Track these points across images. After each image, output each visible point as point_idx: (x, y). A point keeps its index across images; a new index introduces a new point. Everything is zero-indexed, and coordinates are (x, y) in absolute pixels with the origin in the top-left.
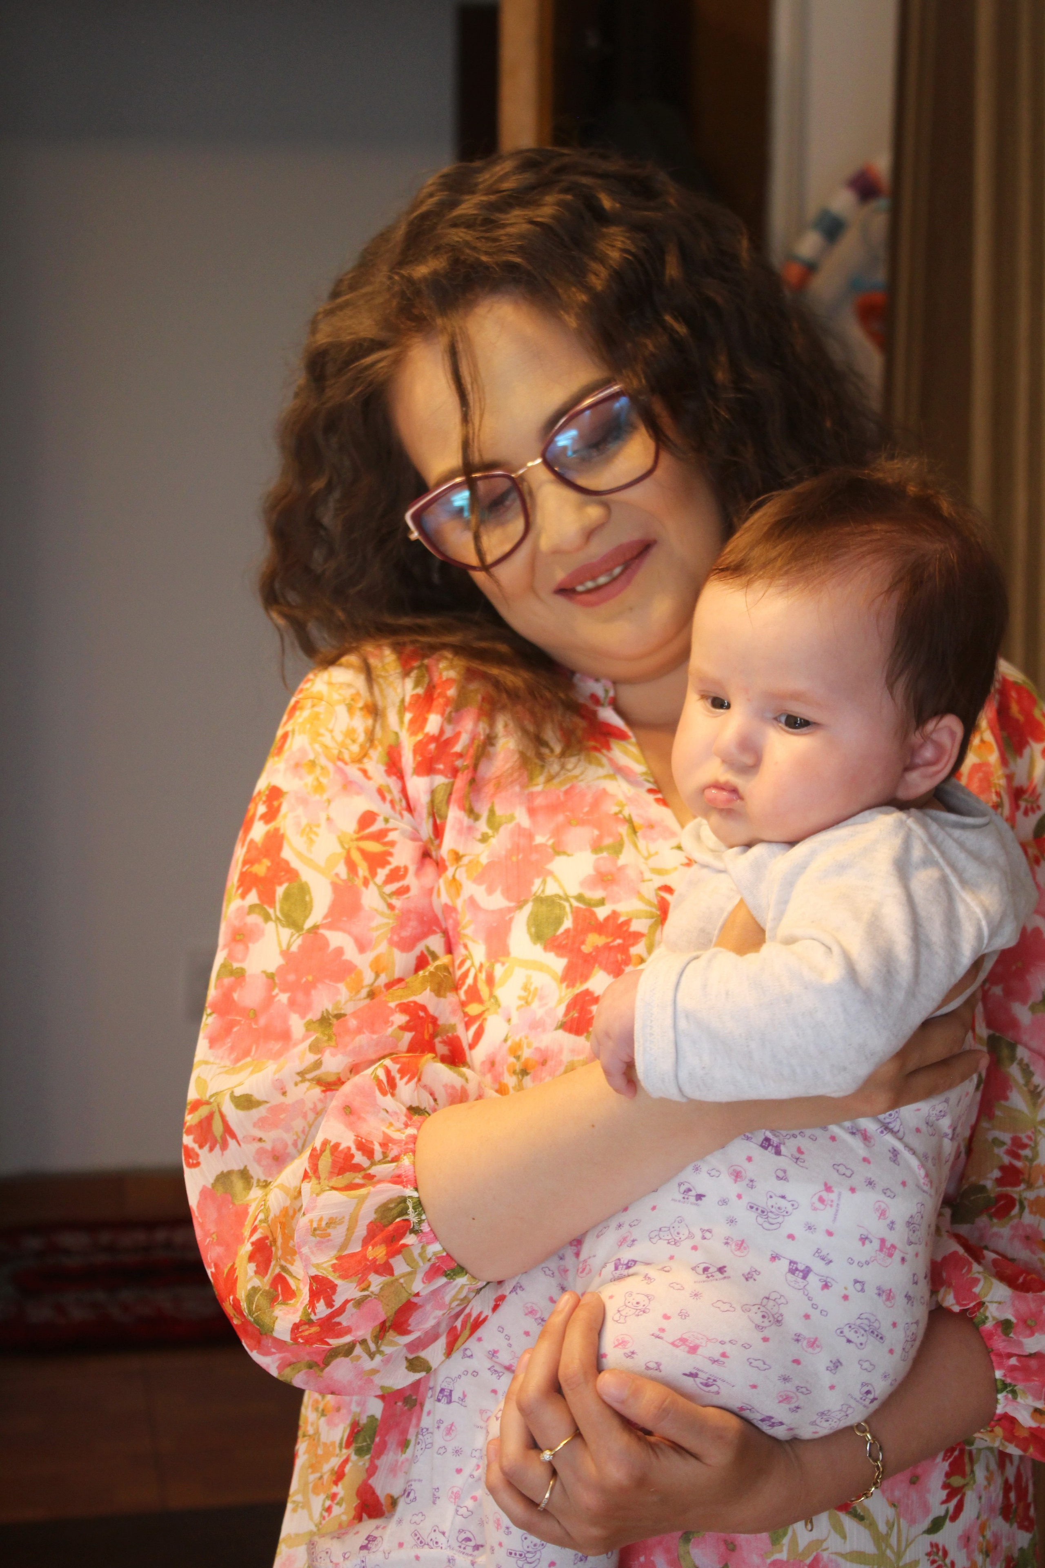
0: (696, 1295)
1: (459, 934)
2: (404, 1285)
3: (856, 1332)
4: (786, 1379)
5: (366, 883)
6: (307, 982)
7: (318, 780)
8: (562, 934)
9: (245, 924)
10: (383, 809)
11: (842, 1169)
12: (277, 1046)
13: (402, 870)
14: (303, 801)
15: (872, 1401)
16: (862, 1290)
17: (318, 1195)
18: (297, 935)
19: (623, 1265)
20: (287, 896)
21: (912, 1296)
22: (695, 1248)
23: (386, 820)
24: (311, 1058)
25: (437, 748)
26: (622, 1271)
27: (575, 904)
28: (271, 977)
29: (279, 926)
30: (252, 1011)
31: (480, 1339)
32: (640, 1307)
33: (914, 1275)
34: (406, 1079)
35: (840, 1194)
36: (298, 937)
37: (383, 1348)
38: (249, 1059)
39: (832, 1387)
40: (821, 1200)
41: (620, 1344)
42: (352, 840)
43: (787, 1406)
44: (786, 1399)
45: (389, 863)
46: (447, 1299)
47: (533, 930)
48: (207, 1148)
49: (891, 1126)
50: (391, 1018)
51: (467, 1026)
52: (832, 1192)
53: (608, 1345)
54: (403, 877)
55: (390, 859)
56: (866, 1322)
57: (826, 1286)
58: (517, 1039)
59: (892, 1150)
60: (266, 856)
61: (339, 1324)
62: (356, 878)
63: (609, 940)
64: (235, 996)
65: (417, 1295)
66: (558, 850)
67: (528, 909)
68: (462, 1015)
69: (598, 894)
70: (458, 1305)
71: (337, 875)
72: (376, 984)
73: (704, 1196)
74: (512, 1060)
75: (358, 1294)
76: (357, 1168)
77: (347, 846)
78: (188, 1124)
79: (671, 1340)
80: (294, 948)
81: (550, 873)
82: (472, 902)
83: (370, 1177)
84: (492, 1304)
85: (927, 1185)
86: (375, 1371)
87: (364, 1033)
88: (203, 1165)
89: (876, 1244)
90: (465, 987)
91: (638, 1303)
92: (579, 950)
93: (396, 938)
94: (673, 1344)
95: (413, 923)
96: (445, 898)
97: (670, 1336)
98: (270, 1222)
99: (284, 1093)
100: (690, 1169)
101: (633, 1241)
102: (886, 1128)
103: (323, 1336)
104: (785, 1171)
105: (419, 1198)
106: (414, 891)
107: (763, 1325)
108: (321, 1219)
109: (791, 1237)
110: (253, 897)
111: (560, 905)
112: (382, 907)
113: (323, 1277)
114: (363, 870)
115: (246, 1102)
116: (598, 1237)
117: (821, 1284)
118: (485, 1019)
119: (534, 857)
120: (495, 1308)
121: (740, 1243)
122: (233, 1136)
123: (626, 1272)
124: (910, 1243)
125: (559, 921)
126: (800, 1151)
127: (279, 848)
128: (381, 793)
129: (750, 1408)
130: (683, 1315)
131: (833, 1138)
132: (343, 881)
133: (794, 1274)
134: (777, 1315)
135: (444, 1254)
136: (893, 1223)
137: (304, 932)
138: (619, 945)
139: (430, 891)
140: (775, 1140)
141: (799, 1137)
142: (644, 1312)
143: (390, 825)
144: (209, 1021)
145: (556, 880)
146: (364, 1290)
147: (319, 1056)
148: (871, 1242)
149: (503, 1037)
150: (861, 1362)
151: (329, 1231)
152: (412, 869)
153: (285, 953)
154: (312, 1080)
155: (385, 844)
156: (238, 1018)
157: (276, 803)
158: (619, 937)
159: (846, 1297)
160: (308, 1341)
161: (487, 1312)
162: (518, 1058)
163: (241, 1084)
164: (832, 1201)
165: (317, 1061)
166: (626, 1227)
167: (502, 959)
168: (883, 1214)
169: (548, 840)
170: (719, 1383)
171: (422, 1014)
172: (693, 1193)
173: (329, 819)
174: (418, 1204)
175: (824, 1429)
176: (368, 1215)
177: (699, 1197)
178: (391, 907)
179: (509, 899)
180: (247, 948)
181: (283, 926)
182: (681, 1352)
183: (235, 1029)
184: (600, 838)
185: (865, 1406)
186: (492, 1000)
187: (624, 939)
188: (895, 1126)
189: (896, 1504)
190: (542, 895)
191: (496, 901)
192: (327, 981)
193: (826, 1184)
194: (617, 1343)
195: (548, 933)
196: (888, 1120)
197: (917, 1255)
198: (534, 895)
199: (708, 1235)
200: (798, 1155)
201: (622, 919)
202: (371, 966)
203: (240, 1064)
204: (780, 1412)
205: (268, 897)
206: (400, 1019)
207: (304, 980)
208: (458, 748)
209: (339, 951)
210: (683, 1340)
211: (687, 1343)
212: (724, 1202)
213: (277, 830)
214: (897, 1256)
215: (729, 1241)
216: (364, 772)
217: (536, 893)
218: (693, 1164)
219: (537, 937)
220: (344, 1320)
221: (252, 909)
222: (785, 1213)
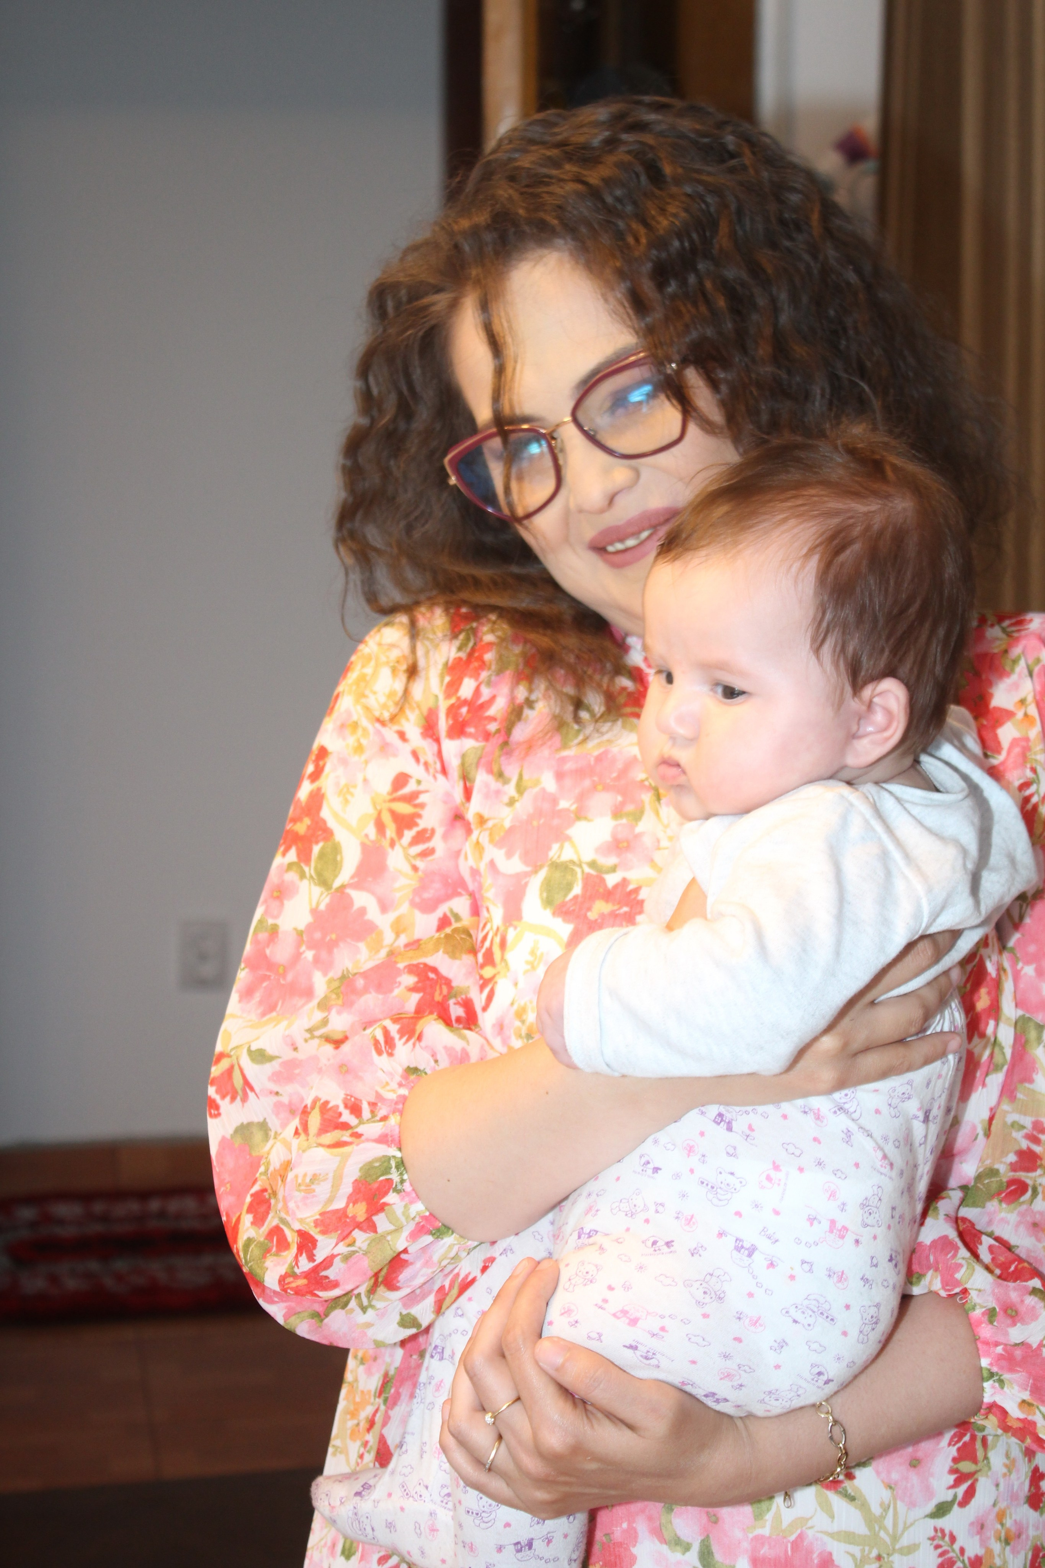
0: (641, 1268)
1: (482, 897)
2: (391, 1243)
3: (803, 1313)
4: (726, 1357)
5: (392, 844)
6: (331, 940)
7: (358, 741)
8: (571, 900)
9: (283, 881)
10: (416, 771)
11: (791, 1149)
12: (298, 1001)
13: (429, 832)
14: (344, 762)
15: (827, 1382)
16: (811, 1271)
17: (304, 1151)
18: (326, 893)
19: (585, 1234)
20: (322, 855)
21: (870, 1279)
22: (647, 1221)
23: (419, 782)
24: (319, 1016)
25: (469, 711)
26: (584, 1240)
27: (587, 870)
28: (300, 934)
29: (312, 884)
30: (282, 967)
31: (470, 1299)
32: (589, 1276)
33: (872, 1258)
34: (404, 1039)
35: (787, 1174)
36: (327, 895)
37: (374, 1303)
38: (274, 1014)
39: (777, 1367)
40: (769, 1178)
41: (565, 1313)
42: (385, 801)
43: (730, 1384)
44: (728, 1376)
45: (416, 825)
46: (435, 1258)
47: (545, 895)
48: (228, 1099)
49: (846, 1106)
50: (399, 979)
51: (482, 988)
52: (780, 1170)
53: (554, 1312)
54: (429, 839)
55: (418, 821)
56: (815, 1302)
57: (772, 1265)
58: (522, 1003)
59: (845, 1131)
61: (327, 1277)
62: (383, 840)
63: (616, 907)
64: (268, 952)
65: (405, 1251)
66: (580, 815)
67: (543, 874)
68: (478, 977)
69: (612, 860)
70: (449, 1263)
71: (367, 836)
72: (396, 944)
73: (660, 1169)
74: (518, 1023)
75: (342, 1248)
76: (345, 1126)
77: (379, 808)
78: (212, 1076)
79: (613, 1311)
80: (322, 907)
81: (568, 838)
82: (492, 864)
83: (358, 1136)
84: (481, 1265)
85: (885, 1168)
86: (369, 1325)
87: (370, 993)
88: (223, 1116)
89: (826, 1225)
90: (483, 950)
91: (587, 1273)
92: (585, 916)
93: (417, 900)
94: (614, 1315)
95: (437, 885)
96: (471, 862)
97: (613, 1307)
98: (269, 1175)
99: (296, 1049)
100: (650, 1140)
101: (597, 1211)
102: (841, 1109)
103: (312, 1288)
104: (735, 1148)
105: (402, 1158)
106: (440, 852)
107: (705, 1301)
108: (305, 1175)
109: (738, 1214)
110: (292, 855)
111: (573, 870)
112: (407, 868)
113: (305, 1232)
114: (390, 832)
115: (260, 1056)
116: (573, 1204)
117: (766, 1263)
118: (496, 983)
119: (556, 822)
120: (484, 1269)
121: (689, 1217)
122: (252, 1089)
123: (587, 1241)
124: (866, 1225)
125: (569, 887)
126: (750, 1128)
127: (319, 808)
128: (415, 754)
129: (691, 1383)
130: (627, 1287)
131: (785, 1117)
132: (372, 842)
133: (739, 1252)
134: (720, 1292)
135: (427, 1214)
136: (844, 1204)
137: (333, 890)
138: (626, 913)
139: (458, 853)
140: (728, 1116)
141: (751, 1114)
142: (591, 1282)
143: (421, 788)
144: (243, 975)
145: (573, 846)
146: (349, 1245)
147: (326, 1014)
148: (820, 1223)
149: (509, 1001)
150: (808, 1343)
151: (313, 1187)
152: (439, 832)
153: (314, 912)
154: (321, 1037)
155: (416, 806)
156: (268, 973)
157: (321, 763)
158: (627, 905)
159: (792, 1277)
160: (298, 1292)
161: (476, 1272)
162: (523, 1022)
163: (257, 1039)
164: (780, 1180)
165: (325, 1018)
166: (594, 1196)
167: (515, 923)
168: (833, 1195)
169: (572, 805)
170: (658, 1356)
171: (432, 975)
172: (651, 1166)
173: (365, 780)
174: (401, 1164)
175: (776, 1407)
176: (352, 1172)
177: (656, 1170)
178: (415, 868)
179: (526, 862)
180: (282, 904)
181: (315, 884)
182: (622, 1323)
183: (265, 984)
184: (623, 804)
185: (819, 1387)
186: (503, 964)
187: (631, 908)
188: (851, 1107)
189: (893, 1486)
190: (558, 861)
191: (513, 865)
192: (349, 940)
193: (774, 1163)
194: (563, 1311)
195: (558, 899)
196: (843, 1100)
197: (875, 1237)
198: (551, 860)
199: (660, 1209)
200: (748, 1132)
201: (631, 887)
202: (392, 926)
203: (265, 1019)
204: (723, 1389)
205: (305, 856)
206: (410, 980)
207: (328, 938)
208: (492, 712)
209: (363, 911)
210: (625, 1312)
211: (628, 1315)
212: (677, 1176)
213: (319, 789)
214: (850, 1238)
215: (679, 1216)
216: (402, 735)
217: (552, 858)
218: (652, 1137)
219: (548, 902)
220: (331, 1273)
221: (290, 866)
222: (733, 1190)
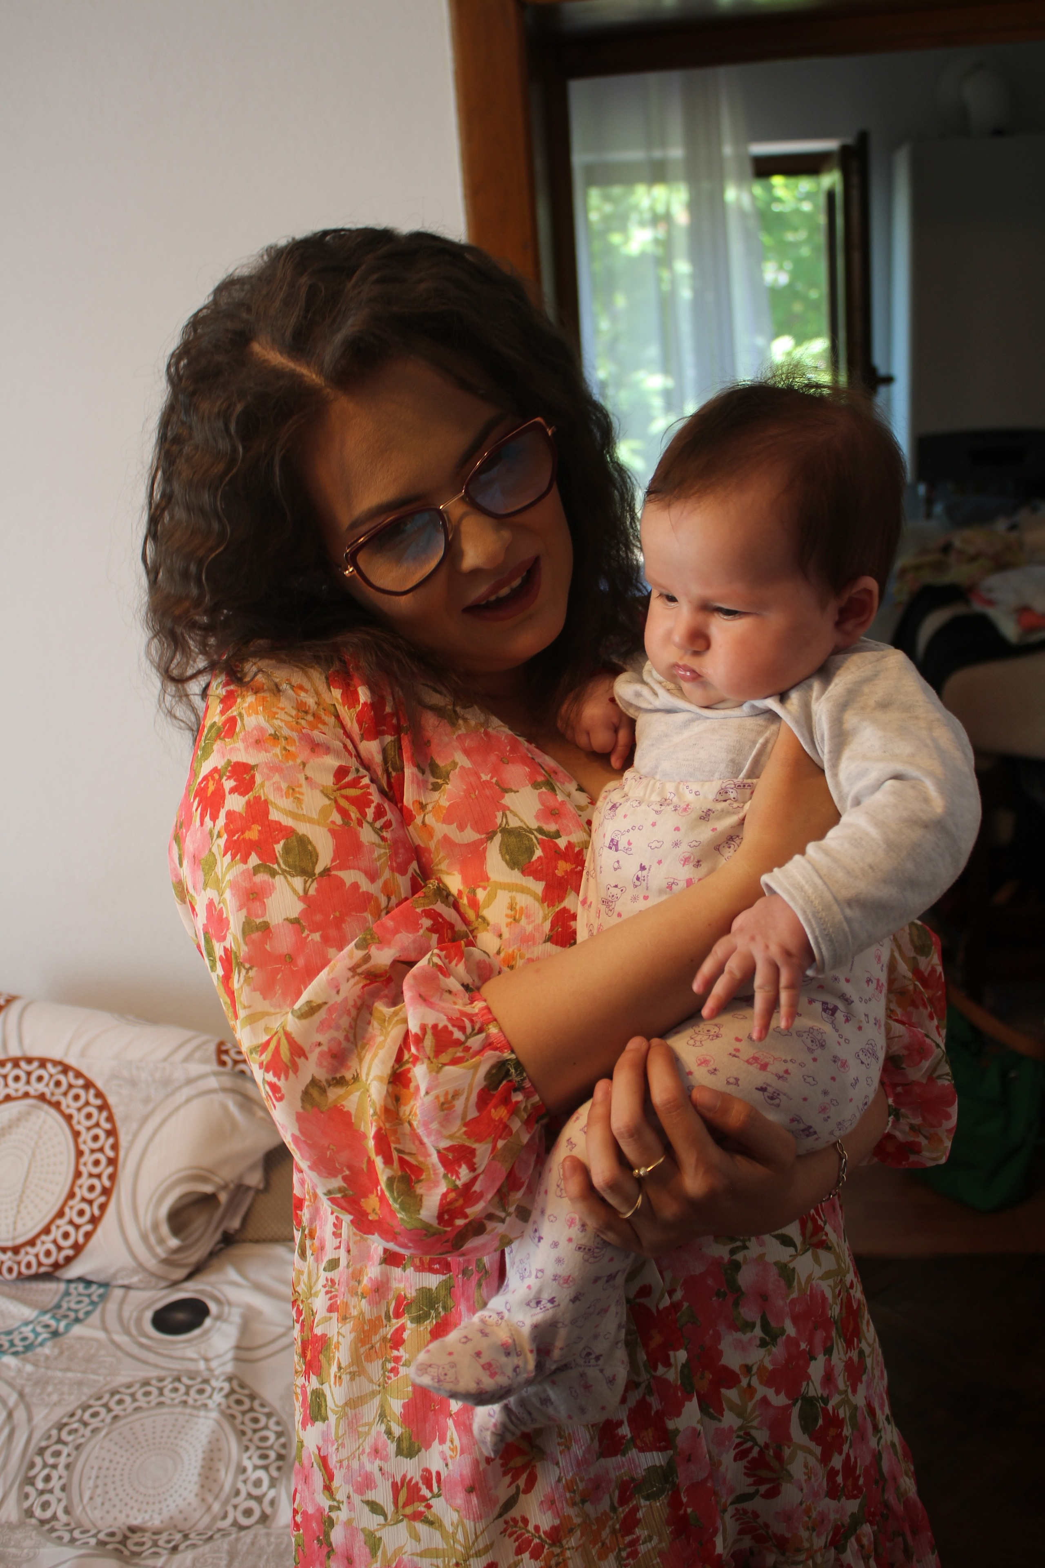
60: (253, 823)
